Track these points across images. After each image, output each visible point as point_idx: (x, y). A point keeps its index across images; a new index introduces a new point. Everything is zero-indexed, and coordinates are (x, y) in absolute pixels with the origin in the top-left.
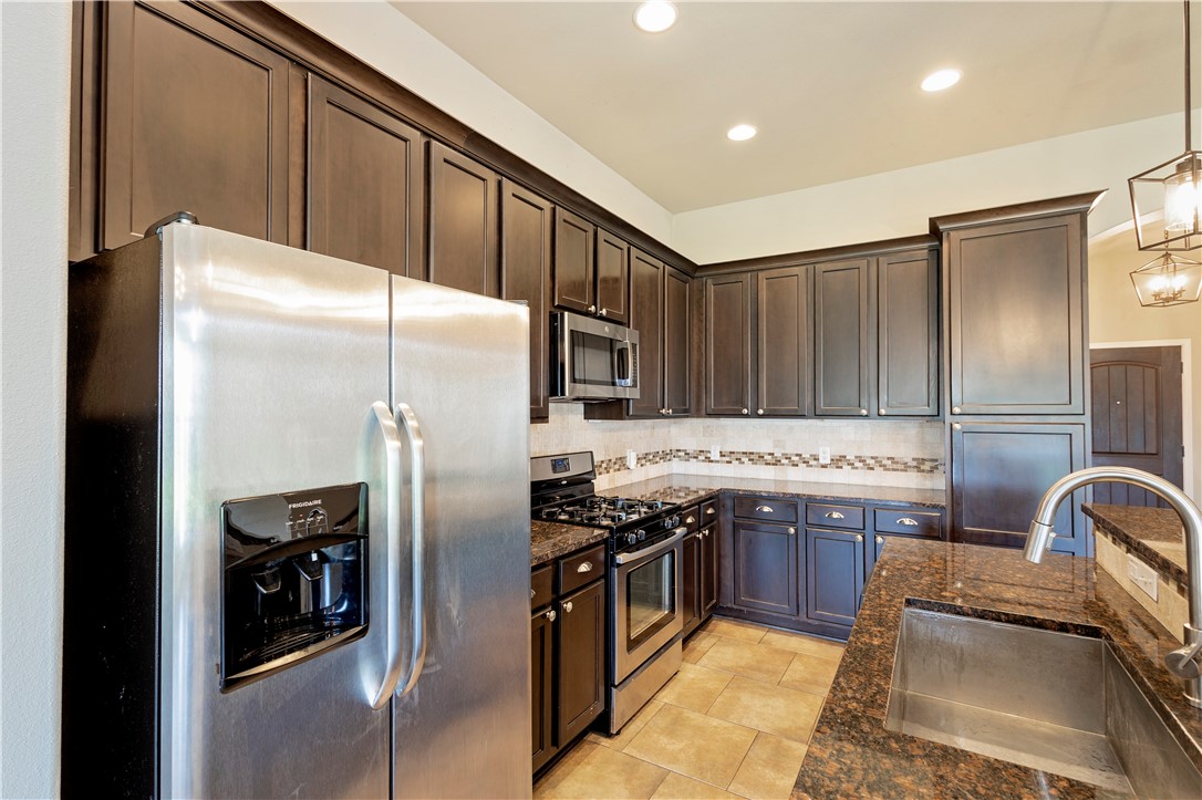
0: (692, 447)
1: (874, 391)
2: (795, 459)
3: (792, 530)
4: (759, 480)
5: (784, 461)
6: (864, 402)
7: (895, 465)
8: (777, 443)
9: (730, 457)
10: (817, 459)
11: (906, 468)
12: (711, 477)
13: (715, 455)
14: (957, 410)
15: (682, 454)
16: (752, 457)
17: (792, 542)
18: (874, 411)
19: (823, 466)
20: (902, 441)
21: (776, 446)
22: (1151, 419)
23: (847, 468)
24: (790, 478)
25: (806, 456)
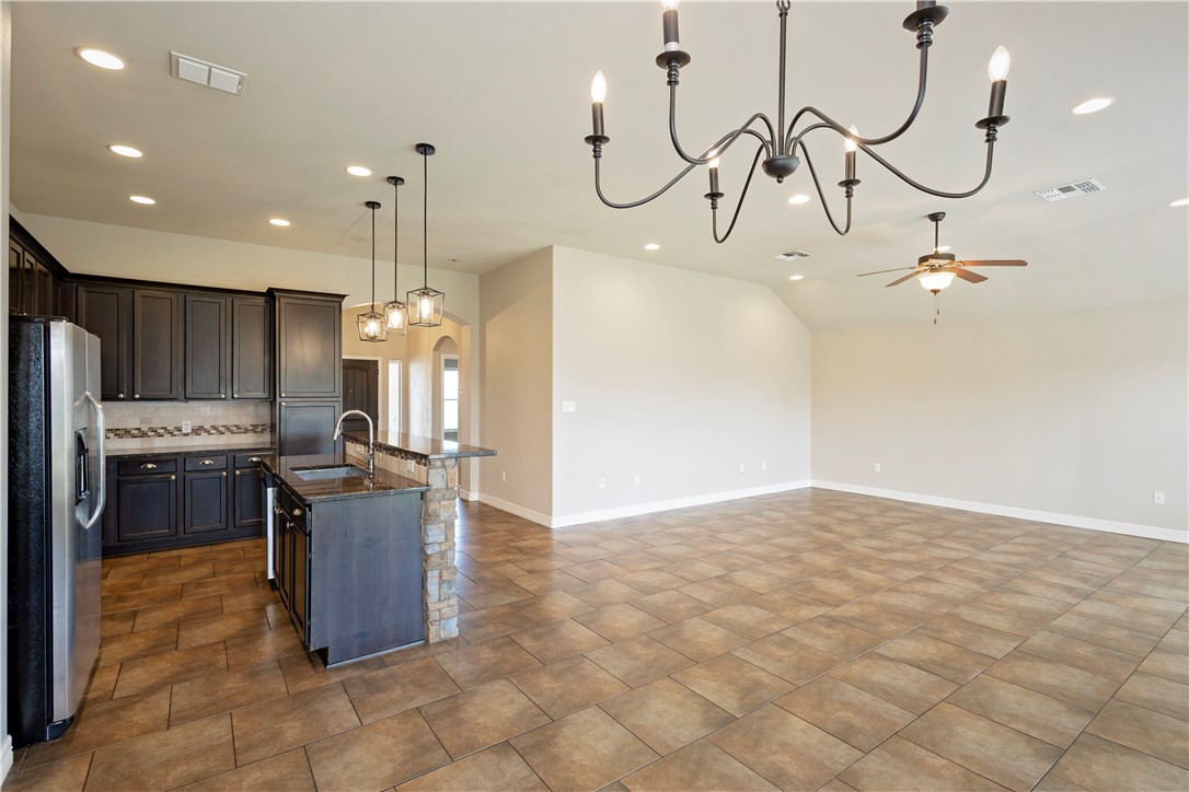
1: (229, 383)
2: (160, 431)
3: (173, 477)
5: (150, 434)
6: (223, 391)
7: (240, 430)
8: (143, 420)
10: (180, 430)
11: (246, 431)
14: (283, 395)
16: (119, 432)
17: (173, 486)
18: (229, 395)
19: (185, 435)
20: (246, 416)
21: (142, 423)
22: (365, 400)
23: (204, 434)
24: (155, 446)
25: (171, 428)
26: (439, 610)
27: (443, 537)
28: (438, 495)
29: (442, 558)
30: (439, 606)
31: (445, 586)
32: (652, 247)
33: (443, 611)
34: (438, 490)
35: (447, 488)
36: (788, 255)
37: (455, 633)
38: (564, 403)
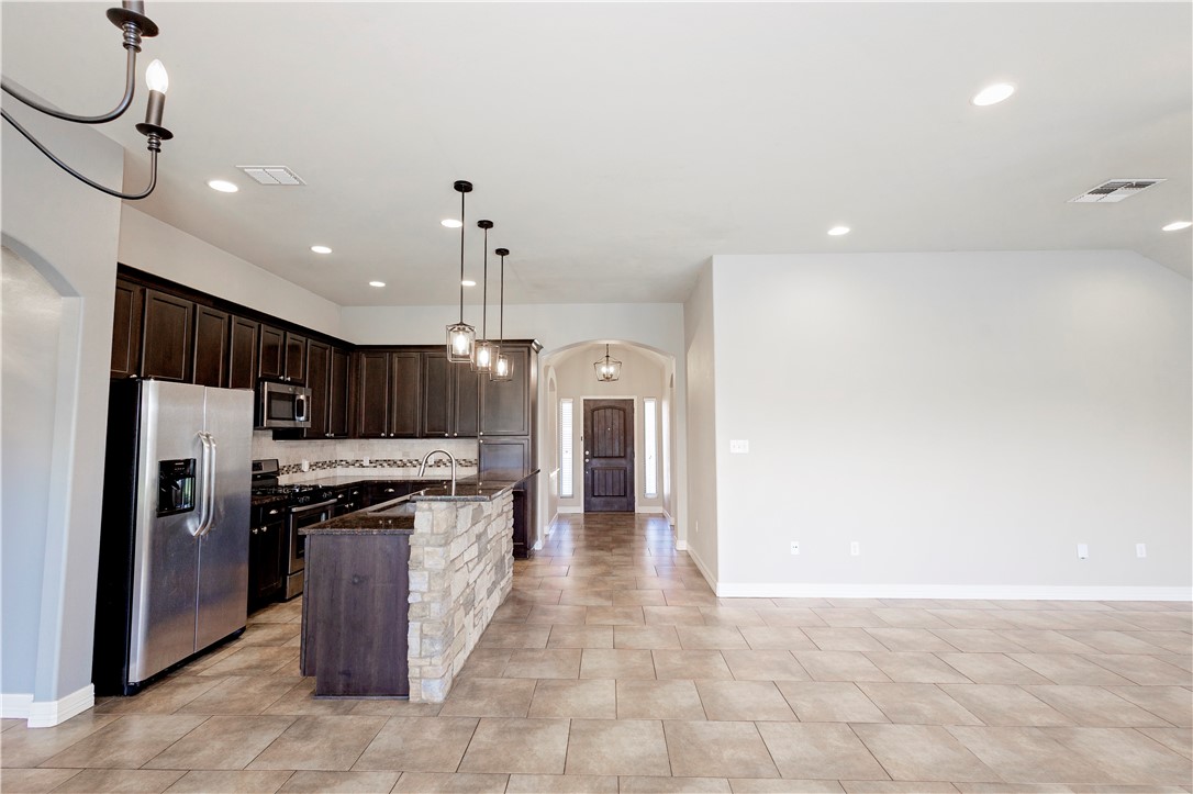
0: (351, 458)
1: (452, 423)
2: (414, 462)
5: (408, 464)
6: (448, 430)
9: (375, 463)
13: (366, 463)
14: (481, 434)
15: (344, 463)
16: (389, 463)
18: (451, 433)
19: (430, 467)
21: (403, 455)
22: (622, 438)
23: (443, 466)
24: (412, 474)
25: (421, 461)
26: (420, 667)
27: (426, 586)
28: (422, 540)
29: (423, 609)
30: (420, 662)
31: (427, 641)
32: (839, 231)
33: (425, 669)
34: (422, 535)
35: (432, 534)
36: (1106, 191)
37: (439, 697)
38: (733, 442)
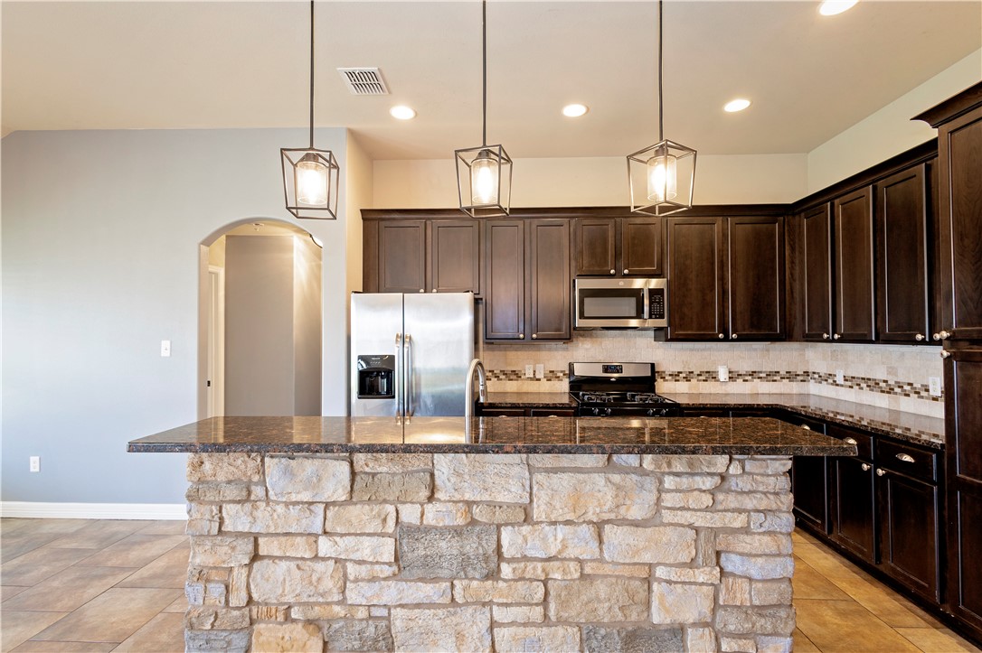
0: (823, 371)
2: (907, 388)
4: (874, 407)
5: (897, 390)
8: (892, 370)
9: (853, 381)
10: (927, 390)
12: (838, 401)
13: (840, 380)
15: (816, 376)
16: (870, 383)
24: (902, 409)
25: (917, 385)
